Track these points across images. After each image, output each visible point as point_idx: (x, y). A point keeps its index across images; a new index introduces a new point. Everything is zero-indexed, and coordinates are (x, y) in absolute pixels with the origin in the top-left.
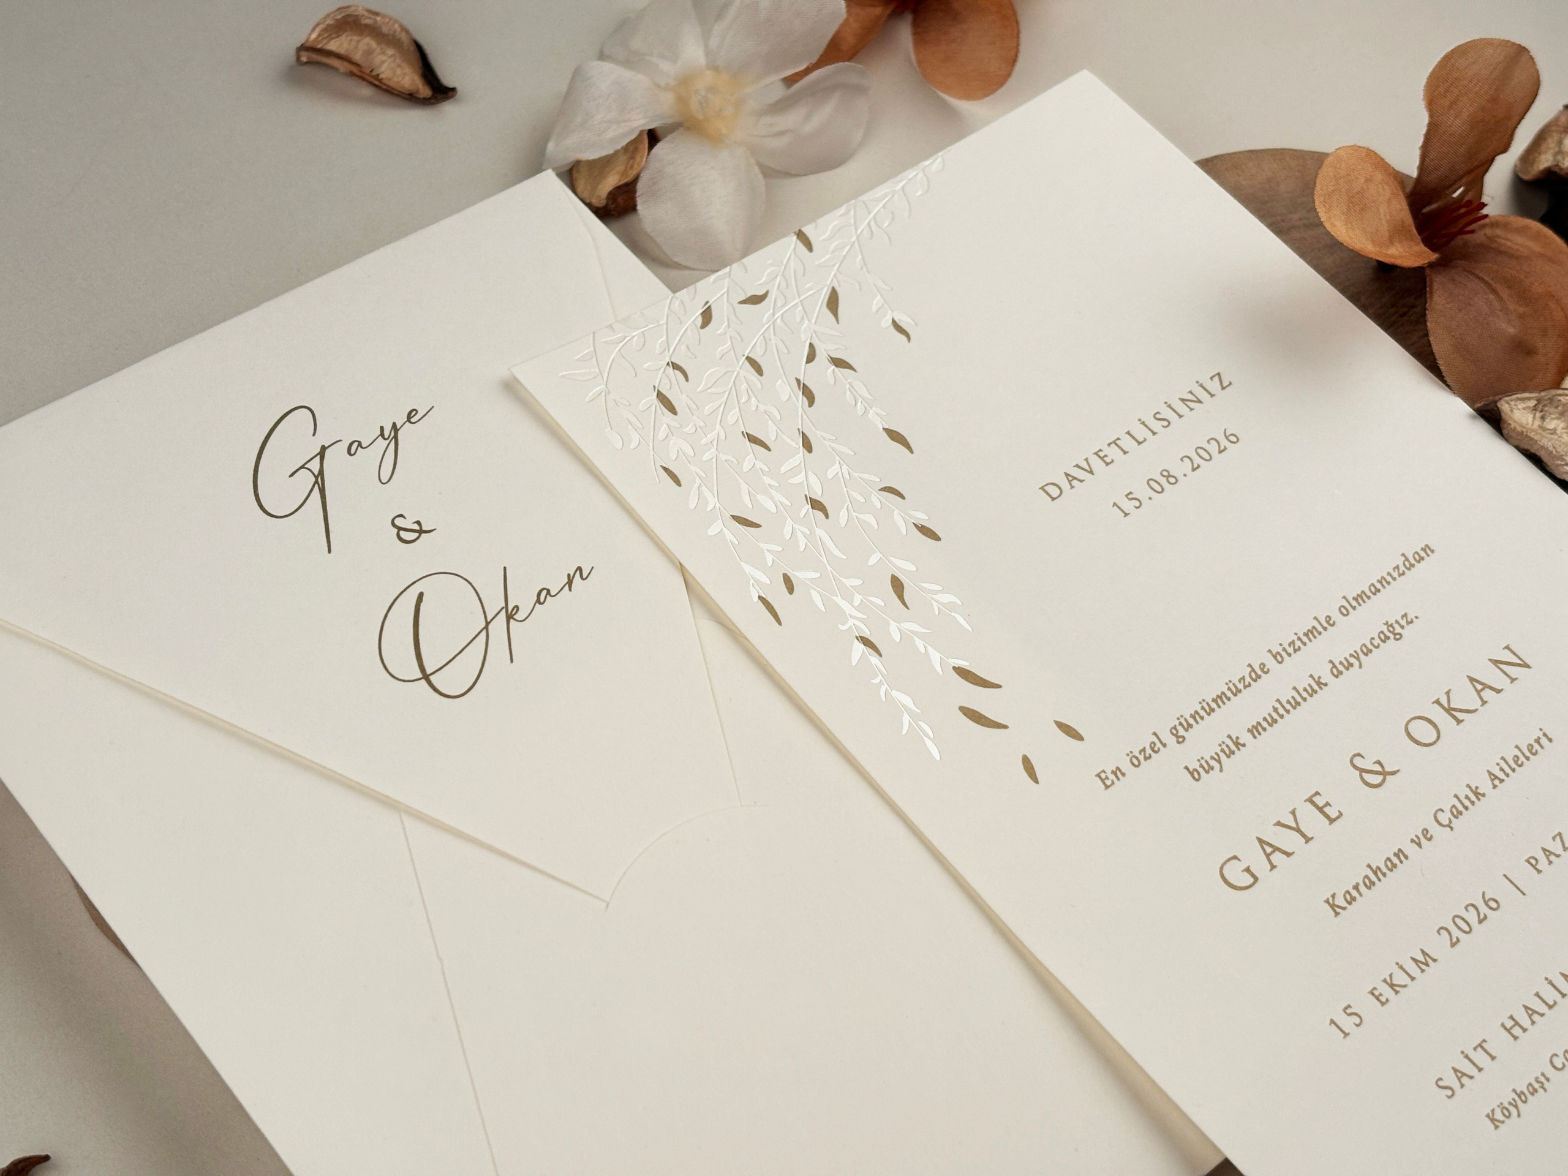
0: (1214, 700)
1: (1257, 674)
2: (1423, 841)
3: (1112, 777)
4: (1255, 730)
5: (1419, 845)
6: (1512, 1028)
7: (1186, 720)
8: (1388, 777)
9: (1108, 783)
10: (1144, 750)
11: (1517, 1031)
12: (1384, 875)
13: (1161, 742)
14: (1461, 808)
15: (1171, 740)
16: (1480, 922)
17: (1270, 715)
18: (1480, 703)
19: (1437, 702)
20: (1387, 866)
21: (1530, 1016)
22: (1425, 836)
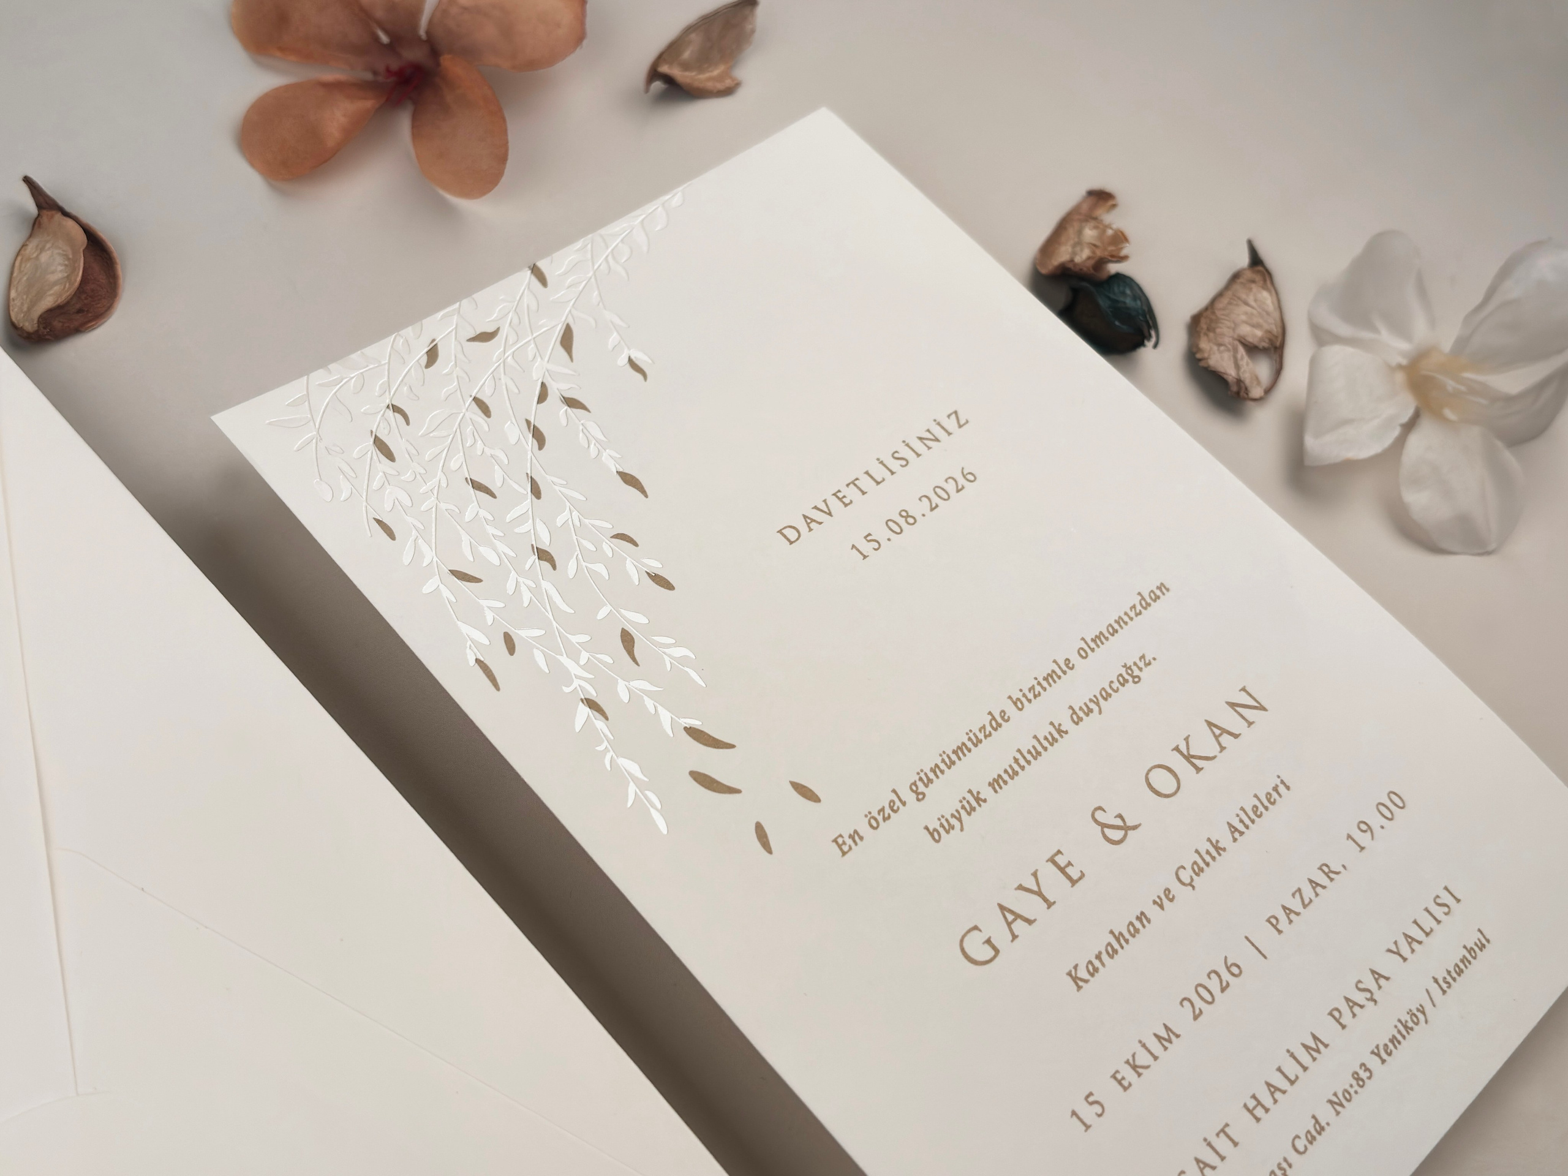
0: (954, 752)
1: (998, 721)
2: (1165, 901)
3: (849, 842)
4: (996, 784)
5: (1161, 907)
6: (1255, 1109)
7: (926, 774)
8: (1130, 832)
9: (845, 848)
10: (882, 810)
11: (1259, 1112)
12: (1127, 941)
13: (900, 800)
14: (1202, 864)
15: (910, 797)
16: (1223, 990)
17: (1010, 766)
18: (1218, 749)
19: (1177, 749)
20: (1129, 931)
21: (1272, 1094)
22: (1167, 896)
